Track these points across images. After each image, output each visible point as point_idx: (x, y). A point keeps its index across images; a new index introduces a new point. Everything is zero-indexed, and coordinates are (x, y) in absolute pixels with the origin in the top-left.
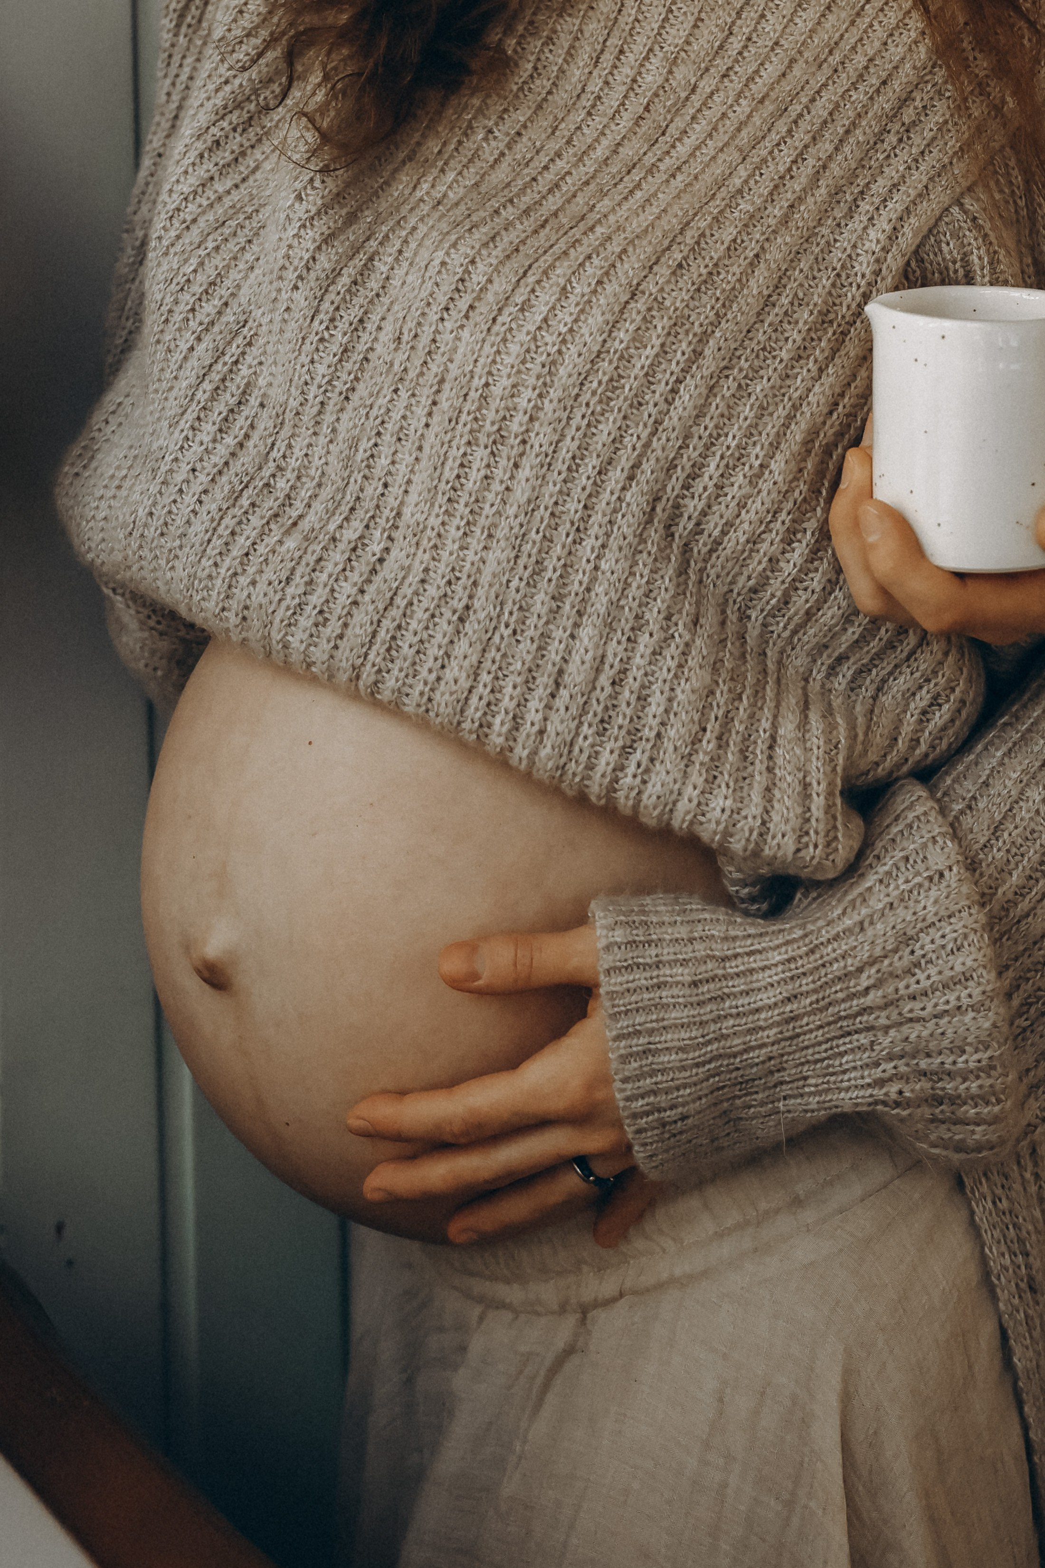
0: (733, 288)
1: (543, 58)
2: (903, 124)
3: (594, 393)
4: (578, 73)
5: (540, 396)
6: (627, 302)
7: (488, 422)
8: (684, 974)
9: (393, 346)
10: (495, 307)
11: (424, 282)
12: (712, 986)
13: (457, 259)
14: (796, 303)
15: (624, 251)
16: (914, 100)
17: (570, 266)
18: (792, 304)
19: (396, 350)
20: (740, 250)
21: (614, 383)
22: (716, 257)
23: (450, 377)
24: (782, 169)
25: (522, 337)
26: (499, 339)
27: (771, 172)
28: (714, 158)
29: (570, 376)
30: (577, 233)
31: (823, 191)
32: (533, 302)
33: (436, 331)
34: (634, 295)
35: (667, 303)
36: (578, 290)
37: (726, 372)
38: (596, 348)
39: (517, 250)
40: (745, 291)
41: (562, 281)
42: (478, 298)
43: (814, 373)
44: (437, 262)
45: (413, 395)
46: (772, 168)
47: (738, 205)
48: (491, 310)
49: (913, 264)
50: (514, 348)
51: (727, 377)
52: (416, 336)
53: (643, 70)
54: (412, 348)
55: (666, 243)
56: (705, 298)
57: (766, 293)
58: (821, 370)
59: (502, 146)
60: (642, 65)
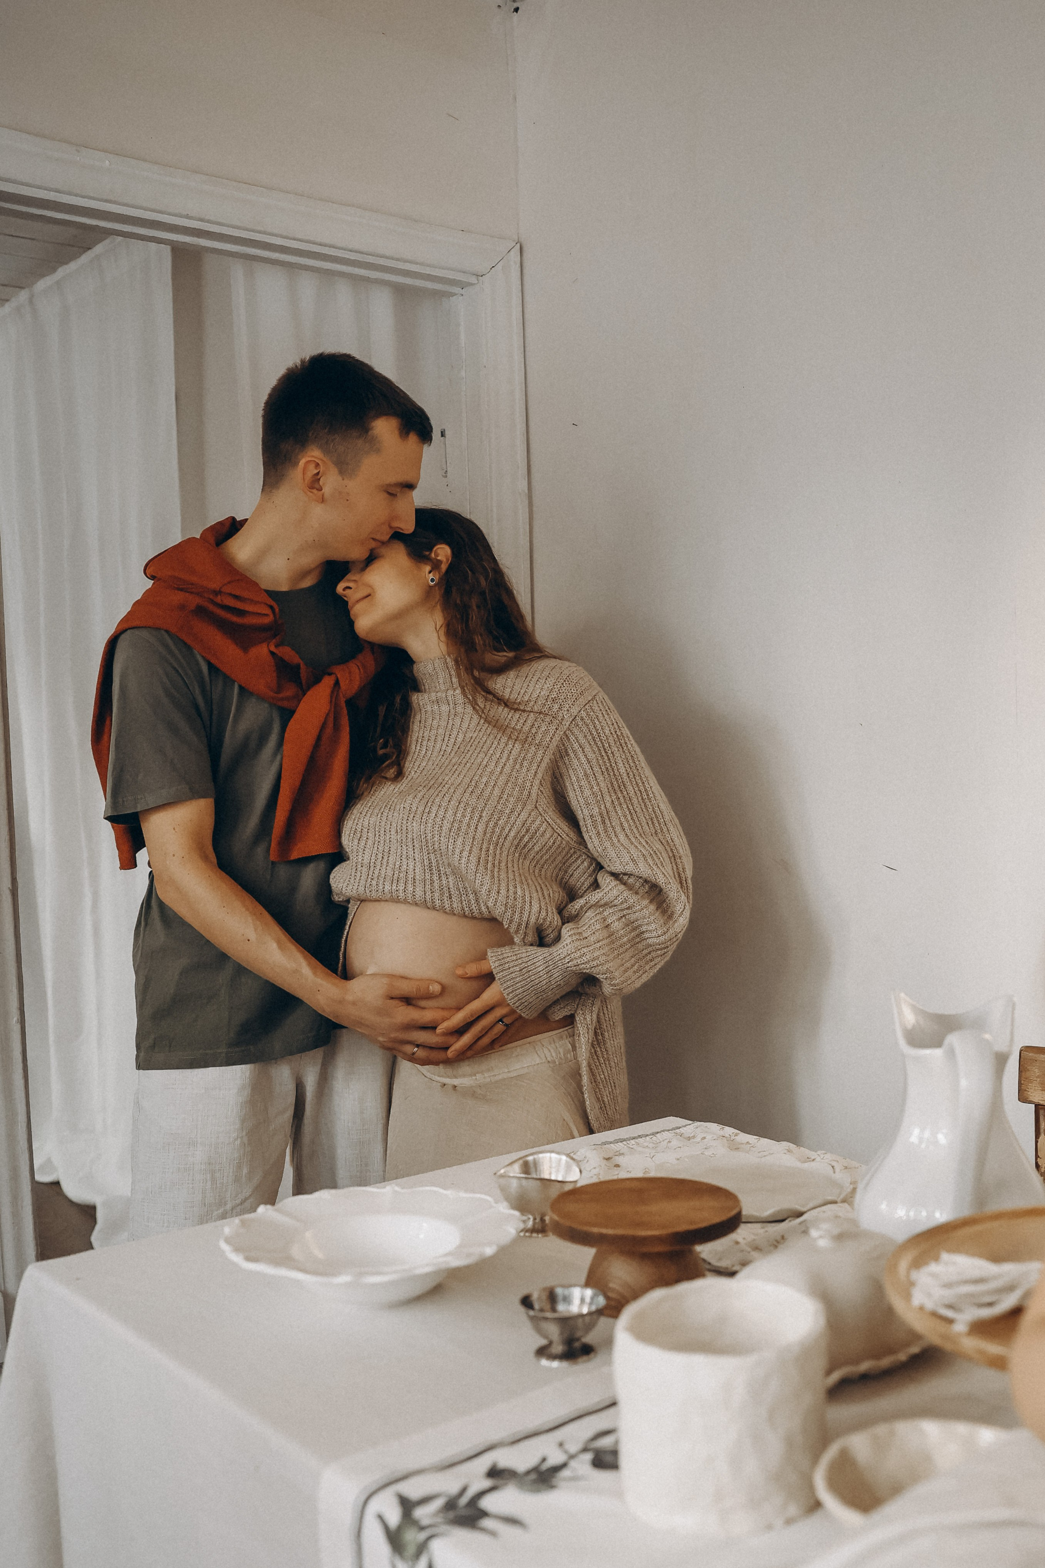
0: (489, 795)
1: (428, 745)
2: (532, 734)
3: (454, 833)
4: (438, 746)
5: (440, 836)
6: (458, 806)
7: (430, 847)
8: (517, 969)
9: (396, 835)
10: (421, 815)
11: (399, 814)
12: (525, 969)
13: (407, 805)
14: (509, 796)
15: (455, 791)
16: (535, 725)
17: (439, 798)
18: (507, 796)
19: (397, 835)
20: (489, 784)
21: (459, 829)
22: (482, 787)
23: (415, 837)
24: (498, 756)
25: (430, 821)
26: (424, 823)
27: (494, 758)
28: (477, 756)
29: (446, 829)
30: (440, 788)
31: (511, 760)
32: (431, 810)
33: (407, 826)
34: (459, 803)
35: (470, 804)
36: (443, 805)
37: (490, 820)
38: (452, 820)
39: (423, 797)
40: (493, 795)
41: (438, 803)
42: (415, 814)
43: (517, 815)
44: (402, 808)
45: (407, 846)
46: (495, 756)
47: (486, 770)
48: (420, 816)
49: (542, 781)
50: (430, 825)
51: (491, 821)
52: (401, 830)
53: (457, 738)
54: (402, 833)
55: (467, 786)
56: (481, 800)
57: (499, 795)
58: (519, 814)
59: (419, 774)
60: (457, 737)
